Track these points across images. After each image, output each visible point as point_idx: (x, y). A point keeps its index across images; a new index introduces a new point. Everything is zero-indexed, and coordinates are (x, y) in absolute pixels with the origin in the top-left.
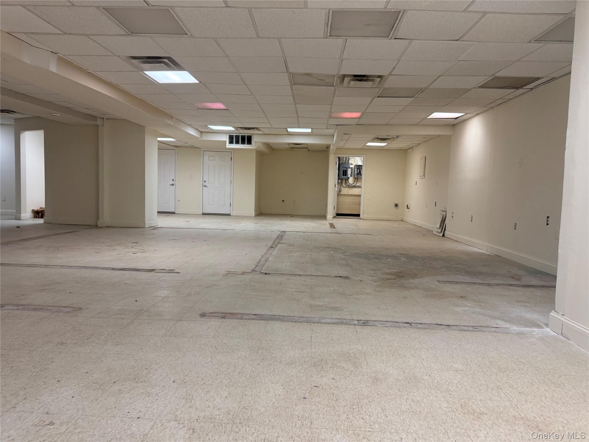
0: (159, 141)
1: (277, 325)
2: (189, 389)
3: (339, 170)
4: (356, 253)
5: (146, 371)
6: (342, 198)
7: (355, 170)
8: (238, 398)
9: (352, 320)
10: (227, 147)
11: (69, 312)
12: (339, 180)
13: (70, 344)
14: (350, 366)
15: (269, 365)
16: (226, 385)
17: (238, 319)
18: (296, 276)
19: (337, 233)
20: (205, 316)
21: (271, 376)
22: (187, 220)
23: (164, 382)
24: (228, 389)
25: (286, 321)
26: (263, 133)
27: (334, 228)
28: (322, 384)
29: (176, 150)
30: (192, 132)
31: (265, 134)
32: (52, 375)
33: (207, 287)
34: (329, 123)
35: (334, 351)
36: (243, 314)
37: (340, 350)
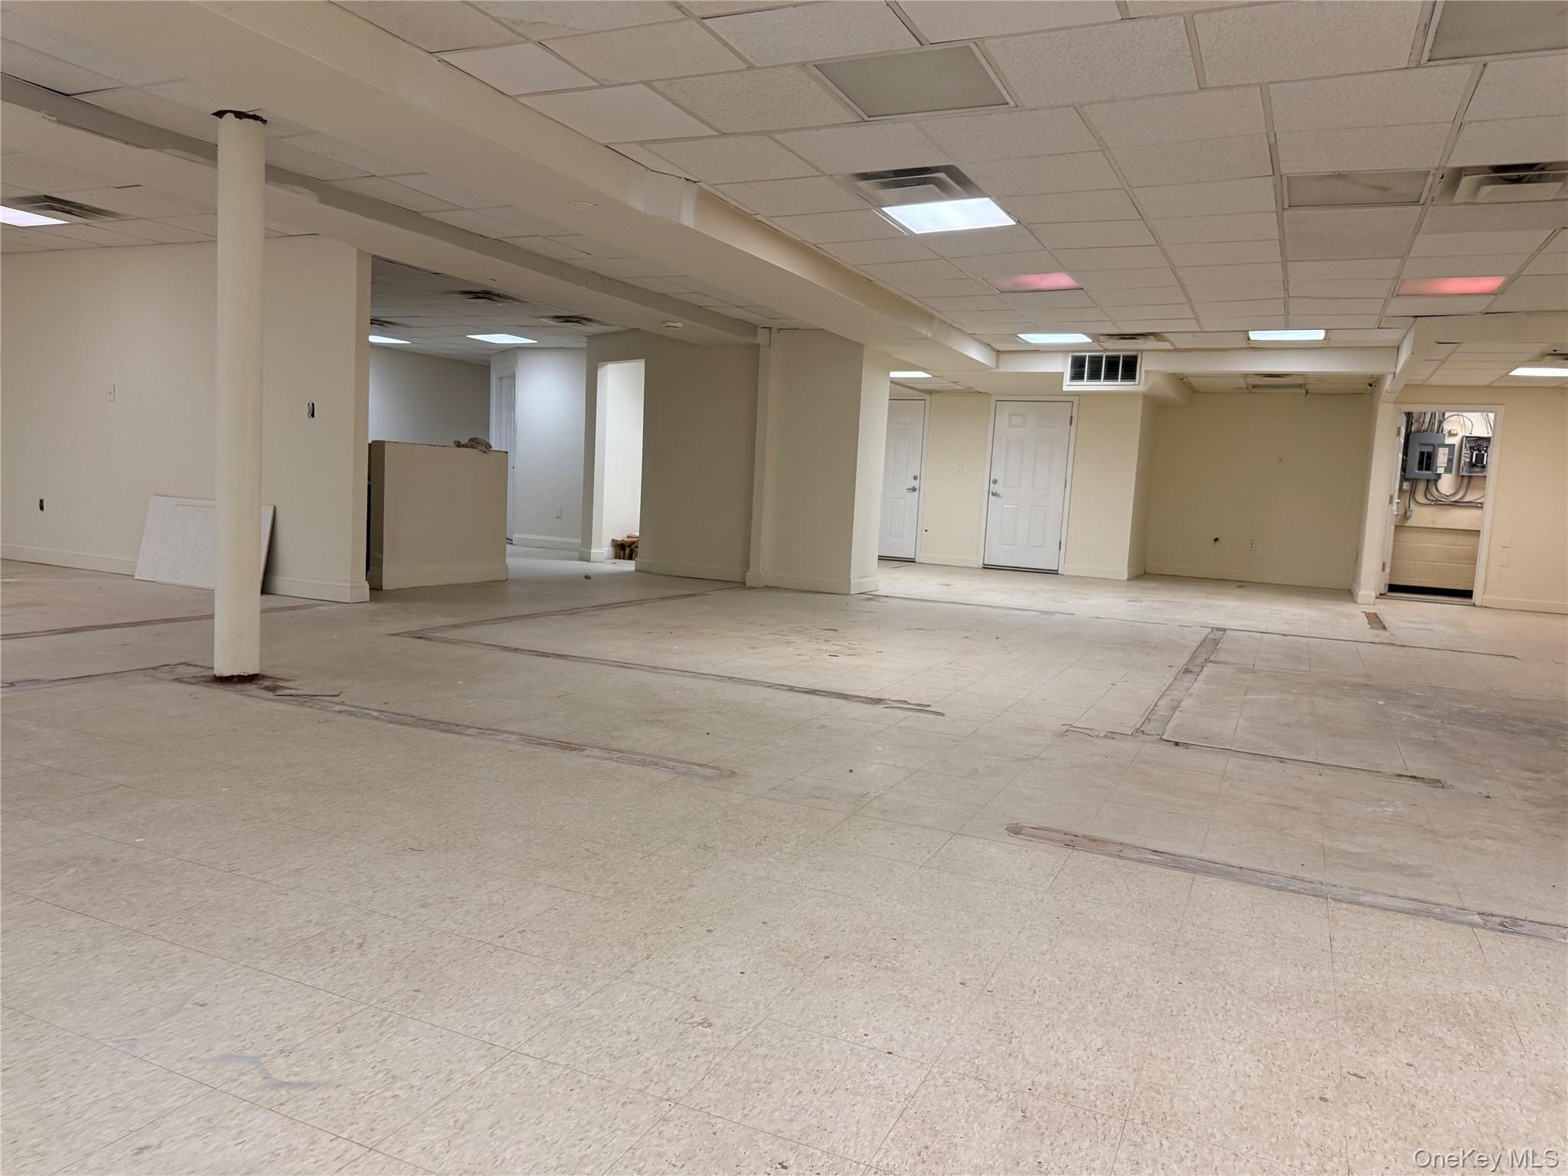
0: (894, 382)
1: (1224, 889)
2: (1001, 1009)
3: (1405, 453)
4: (1466, 712)
5: (893, 944)
6: (1410, 539)
7: (1464, 451)
8: (1133, 1058)
9: (1461, 909)
10: (1065, 388)
11: (710, 778)
12: (1405, 484)
13: (723, 851)
14: (1463, 1039)
15: (1211, 991)
16: (1095, 1020)
17: (1110, 855)
18: (1270, 759)
19: (1393, 644)
20: (1020, 834)
21: (1218, 1020)
22: (948, 580)
23: (939, 978)
24: (1103, 1030)
25: (1250, 883)
26: (1172, 348)
27: (1384, 628)
28: (1376, 1072)
29: (928, 402)
30: (975, 353)
31: (1177, 350)
32: (694, 915)
33: (1017, 760)
34: (1390, 311)
35: (1405, 988)
36: (1121, 844)
37: (1426, 989)
